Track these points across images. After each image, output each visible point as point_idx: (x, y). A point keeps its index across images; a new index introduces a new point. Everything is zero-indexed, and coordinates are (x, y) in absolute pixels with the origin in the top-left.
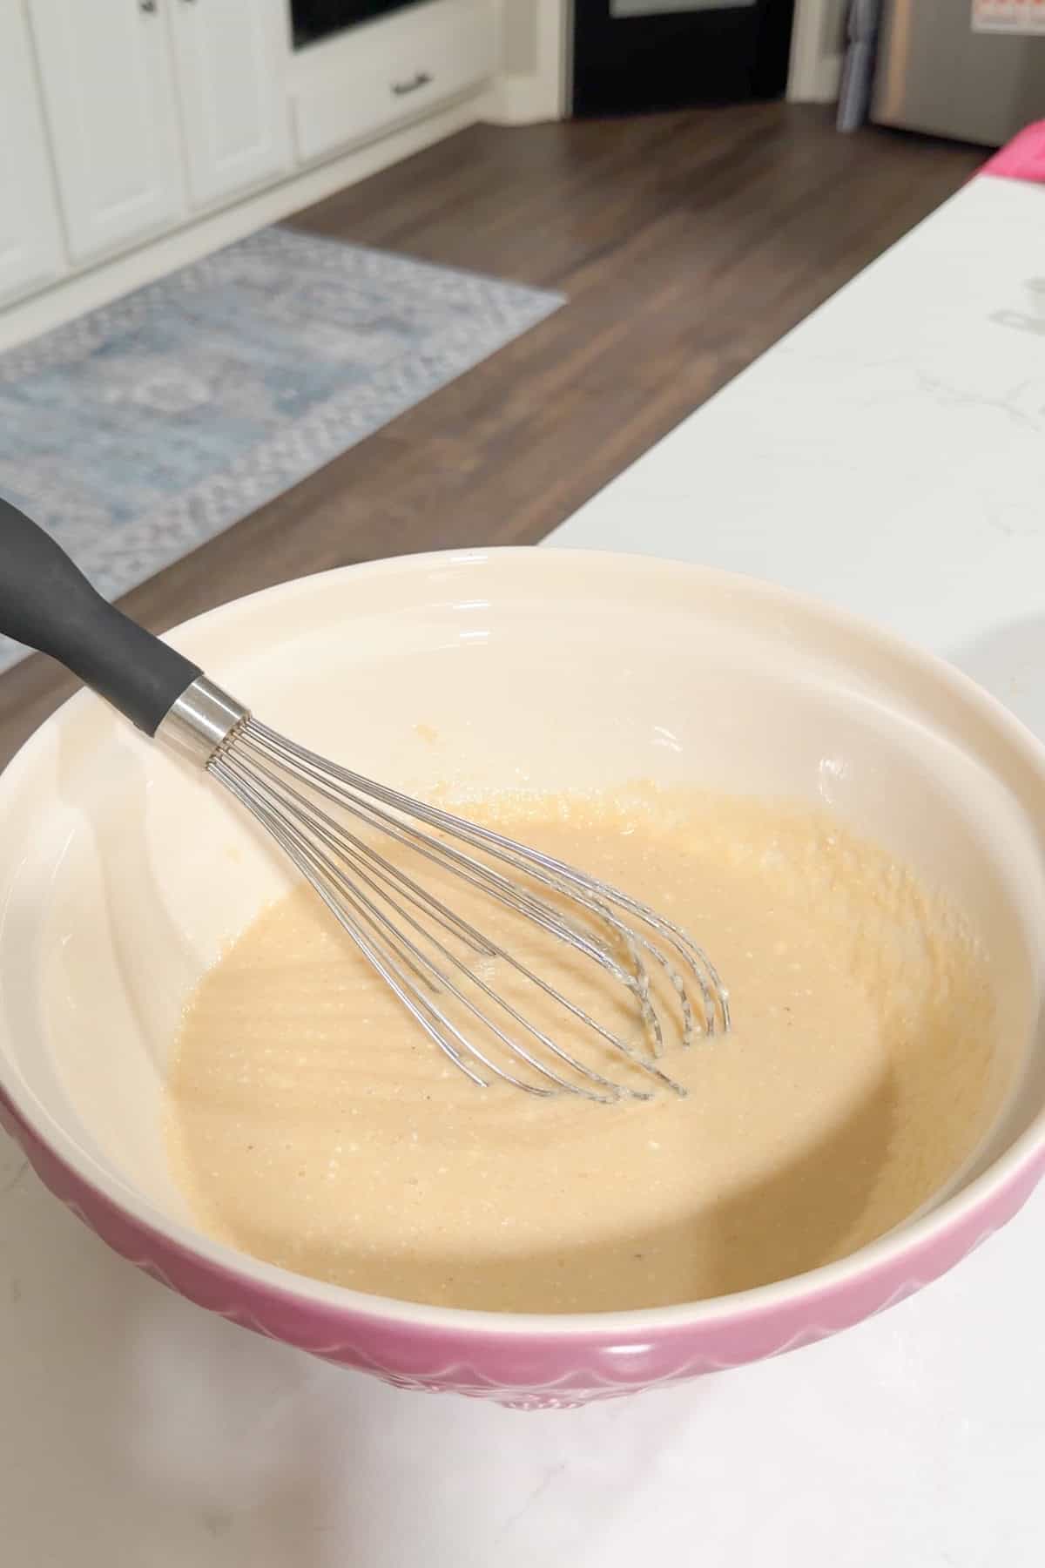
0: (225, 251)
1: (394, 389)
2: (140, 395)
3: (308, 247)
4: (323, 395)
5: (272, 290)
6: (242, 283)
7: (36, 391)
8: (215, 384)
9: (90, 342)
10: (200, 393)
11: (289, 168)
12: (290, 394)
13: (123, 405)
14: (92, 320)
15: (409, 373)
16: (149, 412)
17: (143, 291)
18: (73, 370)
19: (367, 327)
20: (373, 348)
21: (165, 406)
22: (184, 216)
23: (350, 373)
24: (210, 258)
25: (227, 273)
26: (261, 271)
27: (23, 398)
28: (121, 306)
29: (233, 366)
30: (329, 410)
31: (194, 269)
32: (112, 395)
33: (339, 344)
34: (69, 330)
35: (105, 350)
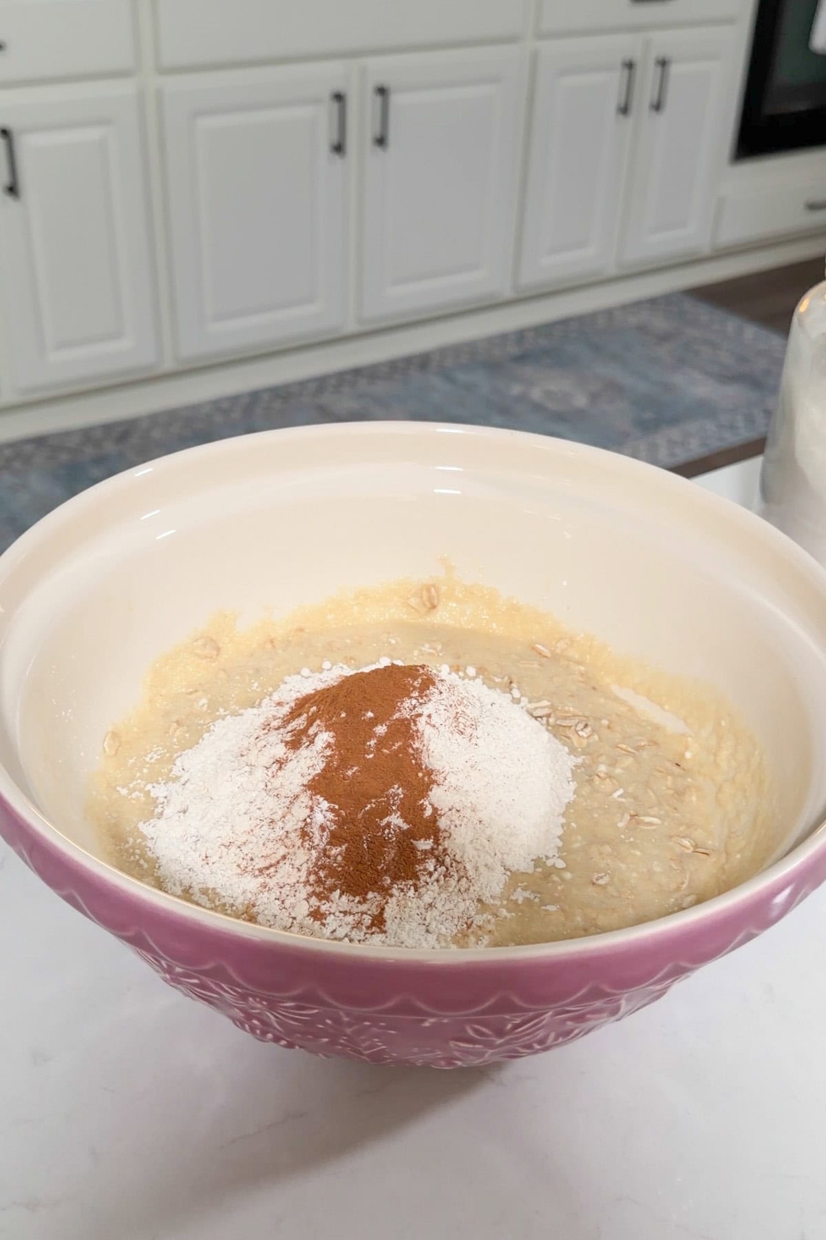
0: (637, 305)
1: (732, 427)
2: (536, 394)
3: (703, 312)
4: (674, 421)
5: (664, 338)
6: (642, 329)
7: (461, 377)
8: (594, 397)
9: (513, 350)
10: (581, 401)
11: (706, 250)
12: (648, 415)
13: (522, 399)
14: (521, 335)
16: (538, 408)
17: (565, 322)
18: (493, 367)
19: (729, 377)
20: (728, 394)
21: (552, 406)
22: (612, 271)
23: (705, 409)
24: (625, 308)
25: (633, 320)
26: (660, 323)
27: (450, 379)
28: (546, 329)
29: (615, 389)
30: (675, 433)
31: (609, 313)
32: (516, 390)
33: (700, 388)
34: (503, 339)
35: (522, 359)
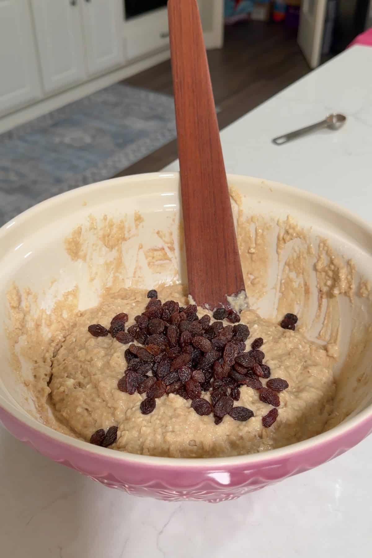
1: (157, 139)
2: (67, 140)
3: (129, 90)
4: (132, 141)
5: (116, 105)
6: (105, 103)
7: (30, 138)
8: (93, 137)
9: (50, 122)
10: (88, 140)
11: (123, 63)
12: (120, 141)
13: (61, 144)
14: (51, 114)
15: (163, 135)
16: (70, 146)
17: (70, 106)
18: (44, 131)
19: (148, 118)
20: (151, 125)
21: (76, 144)
22: (85, 79)
23: (142, 134)
25: (100, 99)
26: (112, 98)
27: (25, 141)
28: (61, 110)
29: (101, 131)
30: (133, 146)
31: (88, 98)
32: (57, 140)
33: (138, 124)
34: (43, 118)
35: (55, 125)
